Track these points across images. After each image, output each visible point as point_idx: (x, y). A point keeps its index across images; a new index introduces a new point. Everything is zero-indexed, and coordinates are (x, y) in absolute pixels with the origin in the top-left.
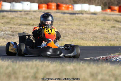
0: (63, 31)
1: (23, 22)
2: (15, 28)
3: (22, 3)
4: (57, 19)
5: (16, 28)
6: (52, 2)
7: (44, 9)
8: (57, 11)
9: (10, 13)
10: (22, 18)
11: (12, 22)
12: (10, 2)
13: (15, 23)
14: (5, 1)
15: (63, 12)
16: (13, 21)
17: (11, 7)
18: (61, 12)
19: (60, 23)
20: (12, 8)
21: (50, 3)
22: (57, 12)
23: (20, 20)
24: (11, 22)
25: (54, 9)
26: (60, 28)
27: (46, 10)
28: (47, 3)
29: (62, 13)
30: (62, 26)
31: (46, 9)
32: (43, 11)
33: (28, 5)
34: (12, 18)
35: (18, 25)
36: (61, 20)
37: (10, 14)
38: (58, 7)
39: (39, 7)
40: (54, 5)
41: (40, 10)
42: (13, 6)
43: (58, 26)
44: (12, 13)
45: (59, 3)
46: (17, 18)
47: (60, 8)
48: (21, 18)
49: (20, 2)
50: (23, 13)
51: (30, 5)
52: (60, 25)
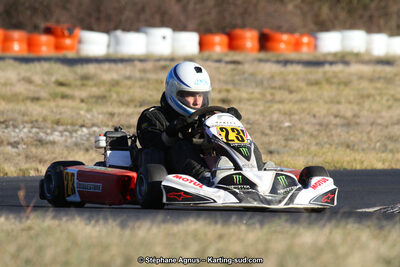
0: (282, 122)
1: (151, 96)
2: (123, 114)
3: (145, 33)
4: (262, 83)
5: (128, 116)
6: (243, 26)
7: (218, 49)
8: (262, 55)
9: (106, 66)
10: (148, 80)
11: (114, 96)
12: (107, 31)
13: (125, 98)
14: (90, 28)
15: (281, 58)
16: (118, 93)
17: (109, 46)
18: (274, 59)
19: (272, 94)
20: (112, 51)
21: (238, 32)
22: (260, 60)
23: (140, 87)
24: (111, 96)
25: (252, 49)
26: (273, 112)
27: (226, 55)
28: (228, 30)
29: (278, 62)
30: (280, 106)
31: (226, 50)
32: (215, 57)
33: (164, 38)
34: (115, 84)
35: (136, 106)
36: (274, 85)
37: (108, 71)
38: (265, 42)
39: (202, 45)
40: (250, 38)
41: (206, 54)
42: (118, 42)
43: (267, 105)
44: (113, 66)
45: (267, 30)
46: (129, 83)
47: (269, 44)
48: (142, 83)
49: (137, 30)
50: (149, 65)
51: (174, 40)
52: (273, 101)
